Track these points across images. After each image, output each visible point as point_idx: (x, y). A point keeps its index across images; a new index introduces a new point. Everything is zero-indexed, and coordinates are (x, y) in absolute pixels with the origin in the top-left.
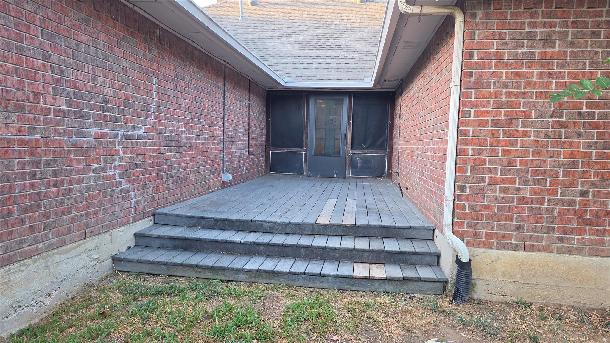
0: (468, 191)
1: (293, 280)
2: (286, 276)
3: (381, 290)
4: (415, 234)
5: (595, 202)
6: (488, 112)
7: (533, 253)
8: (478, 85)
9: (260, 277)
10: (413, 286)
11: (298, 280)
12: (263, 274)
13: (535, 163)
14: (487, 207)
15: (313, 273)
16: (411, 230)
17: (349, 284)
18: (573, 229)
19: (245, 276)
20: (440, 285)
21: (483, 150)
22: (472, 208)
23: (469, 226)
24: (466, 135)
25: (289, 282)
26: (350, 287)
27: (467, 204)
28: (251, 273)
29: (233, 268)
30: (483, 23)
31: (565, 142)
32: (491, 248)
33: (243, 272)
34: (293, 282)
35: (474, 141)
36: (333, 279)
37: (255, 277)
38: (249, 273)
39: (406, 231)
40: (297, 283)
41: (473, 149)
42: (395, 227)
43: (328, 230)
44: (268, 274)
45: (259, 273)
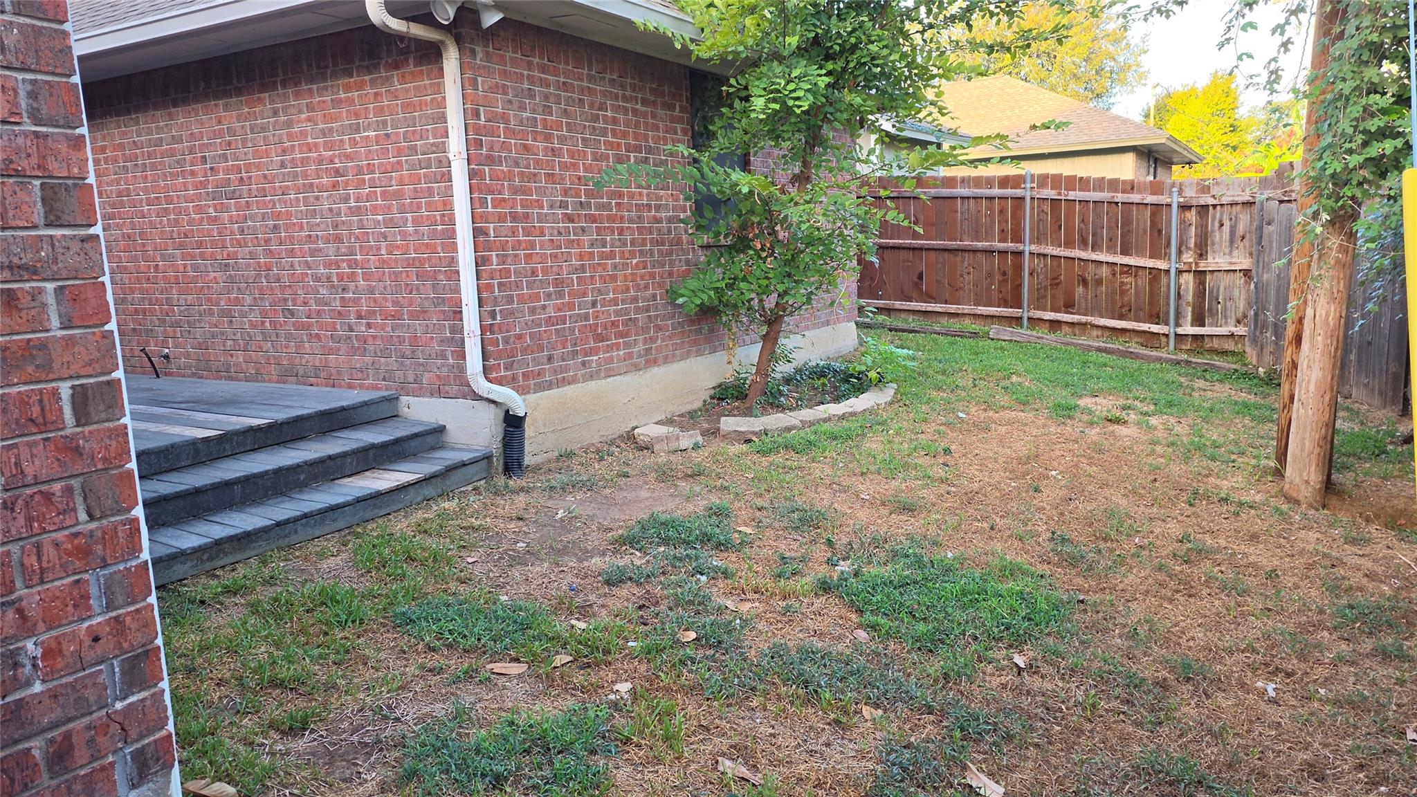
0: (499, 318)
1: (286, 536)
2: (272, 534)
3: (419, 499)
4: (373, 413)
5: (603, 312)
6: (504, 200)
7: (565, 388)
8: (490, 160)
9: (222, 555)
10: (457, 476)
11: (296, 532)
12: (227, 545)
13: (554, 269)
14: (519, 337)
15: (319, 510)
16: (365, 408)
17: (375, 507)
18: (591, 348)
19: (189, 564)
20: (484, 463)
21: (506, 256)
22: (506, 341)
23: (506, 369)
24: (487, 234)
25: (281, 543)
26: (376, 511)
27: (499, 336)
28: (200, 554)
29: (161, 557)
30: (484, 67)
31: (574, 240)
32: (529, 392)
33: (182, 559)
34: (287, 540)
35: (497, 243)
36: (351, 507)
37: (211, 559)
38: (197, 555)
39: (359, 410)
40: (294, 539)
41: (497, 255)
42: (343, 409)
43: (228, 447)
44: (235, 544)
45: (218, 546)
